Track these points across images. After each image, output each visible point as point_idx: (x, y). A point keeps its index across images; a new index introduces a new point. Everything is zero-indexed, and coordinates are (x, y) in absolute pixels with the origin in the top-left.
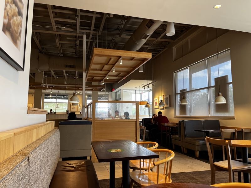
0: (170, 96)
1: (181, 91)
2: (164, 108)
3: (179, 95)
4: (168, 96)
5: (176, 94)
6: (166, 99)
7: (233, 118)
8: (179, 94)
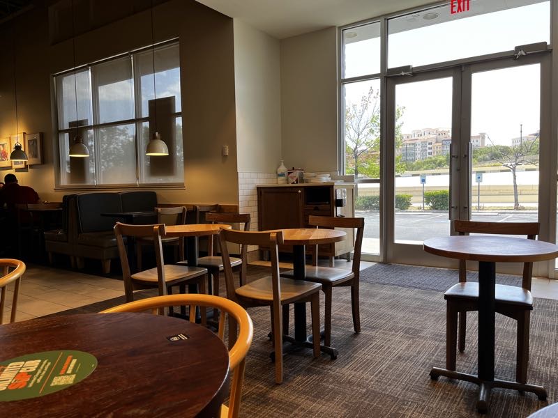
0: (42, 136)
1: (71, 124)
2: (26, 167)
3: (67, 135)
4: (37, 137)
5: (60, 132)
6: (32, 143)
7: (181, 186)
8: (66, 131)
